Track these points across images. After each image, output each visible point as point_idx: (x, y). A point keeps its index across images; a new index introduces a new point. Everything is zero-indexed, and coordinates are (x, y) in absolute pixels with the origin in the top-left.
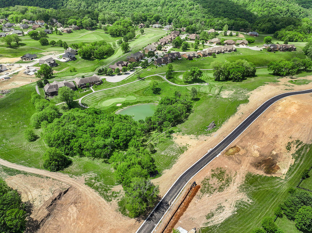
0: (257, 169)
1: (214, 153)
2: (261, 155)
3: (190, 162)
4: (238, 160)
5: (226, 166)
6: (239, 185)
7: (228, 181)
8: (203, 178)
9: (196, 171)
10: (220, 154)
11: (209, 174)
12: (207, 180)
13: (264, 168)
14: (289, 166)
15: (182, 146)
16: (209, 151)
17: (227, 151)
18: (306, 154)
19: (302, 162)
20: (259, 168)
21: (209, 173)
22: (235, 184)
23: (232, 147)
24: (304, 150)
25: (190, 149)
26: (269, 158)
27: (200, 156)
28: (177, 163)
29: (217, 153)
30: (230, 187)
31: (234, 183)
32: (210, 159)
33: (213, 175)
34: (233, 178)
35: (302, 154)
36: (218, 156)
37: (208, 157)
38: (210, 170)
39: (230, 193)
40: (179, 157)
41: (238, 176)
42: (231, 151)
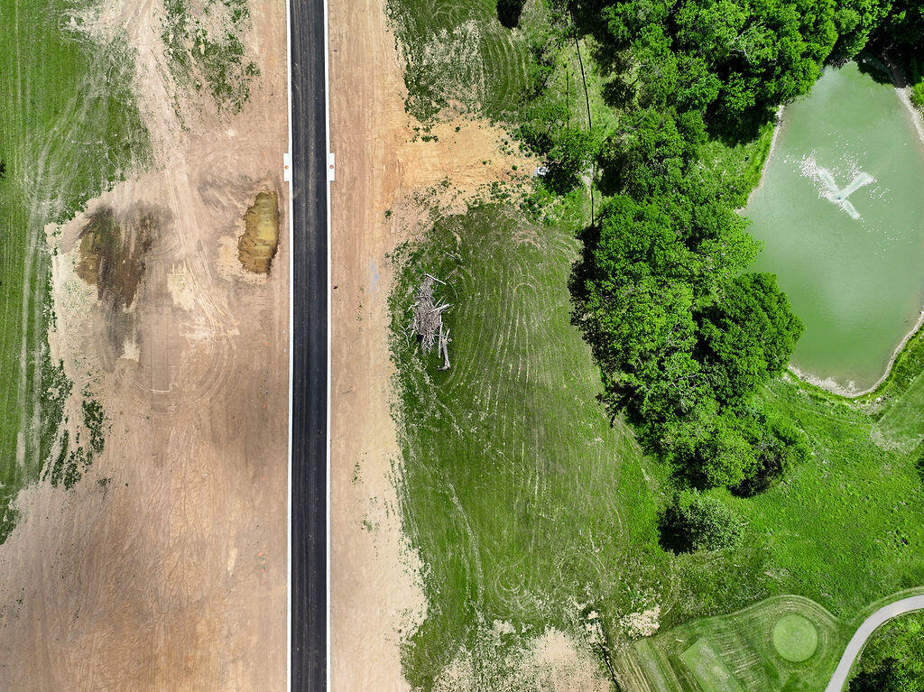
0: (140, 206)
1: (307, 166)
2: (163, 294)
3: (344, 48)
4: (219, 202)
5: (231, 133)
6: (139, 69)
7: (179, 58)
8: (254, 12)
9: (297, 26)
10: (288, 175)
11: (254, 46)
12: (238, 13)
13: (123, 236)
14: (57, 308)
15: (440, 115)
16: (330, 159)
17: (278, 217)
18: (23, 417)
19: (23, 364)
20: (138, 217)
21: (256, 49)
22: (152, 64)
23: (277, 255)
24: (36, 443)
25: (400, 118)
26: (133, 305)
27: (339, 104)
28: (383, 18)
29: (302, 177)
30: (158, 35)
31: (158, 66)
32: (301, 124)
33: (235, 49)
34: (173, 85)
35: (37, 408)
36: (288, 159)
37: (312, 128)
38: (261, 65)
39: (144, 12)
40: (400, 49)
41: (169, 113)
42: (266, 232)
